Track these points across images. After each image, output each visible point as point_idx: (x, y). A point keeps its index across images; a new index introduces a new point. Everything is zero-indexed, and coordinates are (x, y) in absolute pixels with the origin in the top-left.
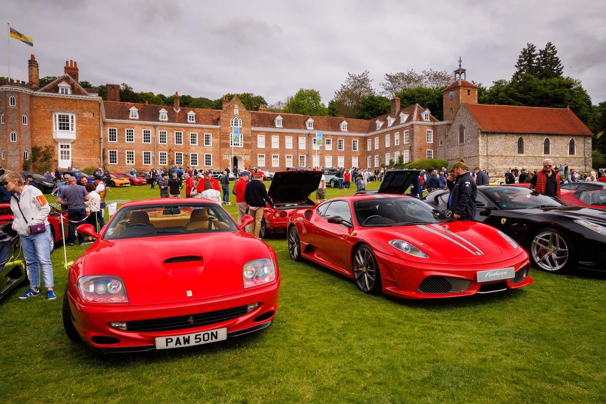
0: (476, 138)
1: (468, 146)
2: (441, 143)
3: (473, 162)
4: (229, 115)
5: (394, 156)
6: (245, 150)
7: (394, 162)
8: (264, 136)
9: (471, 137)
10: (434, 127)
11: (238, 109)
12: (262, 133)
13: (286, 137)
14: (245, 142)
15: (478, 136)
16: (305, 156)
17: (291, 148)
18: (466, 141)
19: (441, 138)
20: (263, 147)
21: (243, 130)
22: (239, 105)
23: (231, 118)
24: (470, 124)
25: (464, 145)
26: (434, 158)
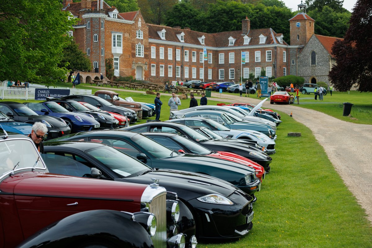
0: (327, 62)
1: (320, 67)
2: (293, 63)
3: (325, 80)
4: (135, 28)
5: (254, 71)
6: (145, 60)
7: (254, 76)
8: (155, 47)
9: (322, 61)
10: (287, 49)
11: (141, 21)
12: (154, 44)
13: (168, 48)
14: (145, 53)
15: (329, 61)
16: (180, 67)
17: (172, 59)
18: (317, 64)
19: (293, 59)
20: (155, 57)
21: (144, 41)
22: (141, 18)
23: (136, 30)
24: (322, 51)
25: (316, 66)
26: (287, 75)
